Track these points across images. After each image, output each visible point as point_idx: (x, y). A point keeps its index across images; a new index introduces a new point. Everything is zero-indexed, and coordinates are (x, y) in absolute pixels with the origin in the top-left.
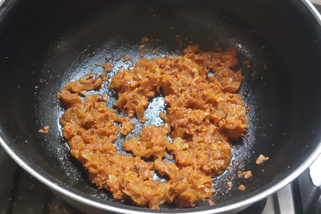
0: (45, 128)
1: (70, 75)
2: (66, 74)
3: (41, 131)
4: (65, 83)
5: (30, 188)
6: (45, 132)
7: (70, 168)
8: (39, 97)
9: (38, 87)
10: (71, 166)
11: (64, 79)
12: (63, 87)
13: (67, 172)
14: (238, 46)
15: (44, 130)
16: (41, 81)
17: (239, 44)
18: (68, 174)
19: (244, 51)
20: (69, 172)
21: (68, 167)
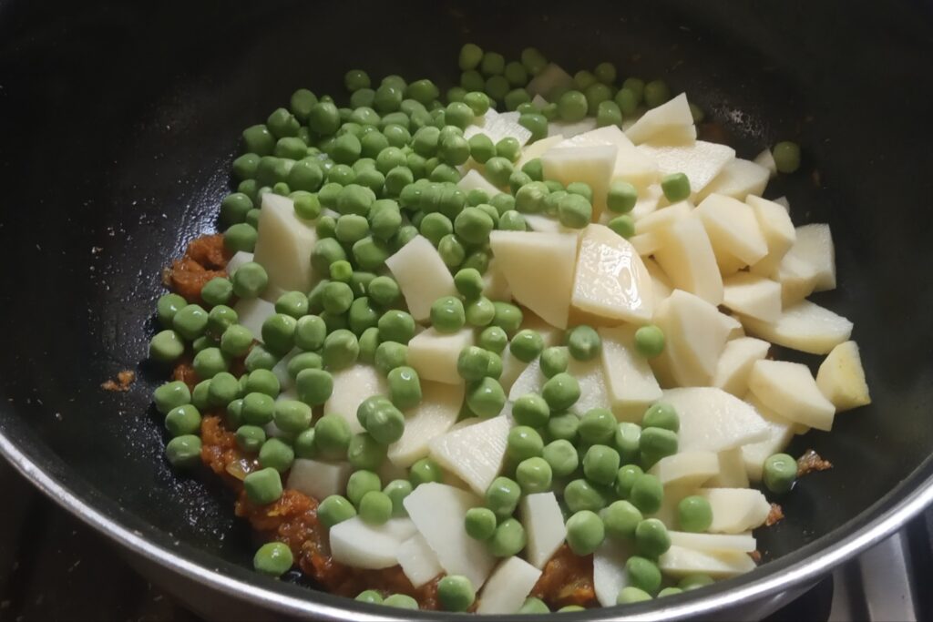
0: (121, 376)
1: (203, 214)
2: (190, 209)
3: (109, 385)
4: (187, 239)
5: (71, 570)
6: (120, 389)
7: (199, 499)
8: (104, 282)
9: (99, 250)
10: (201, 496)
11: (184, 227)
12: (181, 251)
13: (189, 513)
14: (730, 118)
15: (118, 381)
16: (110, 231)
17: (732, 110)
18: (193, 521)
19: (747, 131)
20: (194, 514)
21: (193, 496)
